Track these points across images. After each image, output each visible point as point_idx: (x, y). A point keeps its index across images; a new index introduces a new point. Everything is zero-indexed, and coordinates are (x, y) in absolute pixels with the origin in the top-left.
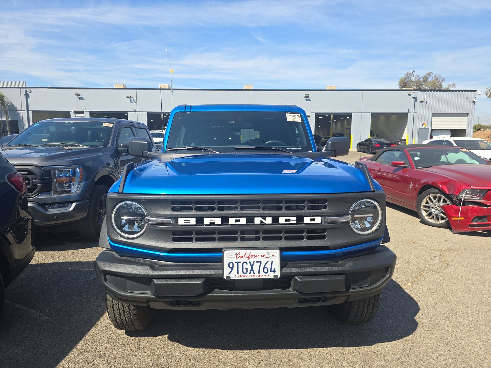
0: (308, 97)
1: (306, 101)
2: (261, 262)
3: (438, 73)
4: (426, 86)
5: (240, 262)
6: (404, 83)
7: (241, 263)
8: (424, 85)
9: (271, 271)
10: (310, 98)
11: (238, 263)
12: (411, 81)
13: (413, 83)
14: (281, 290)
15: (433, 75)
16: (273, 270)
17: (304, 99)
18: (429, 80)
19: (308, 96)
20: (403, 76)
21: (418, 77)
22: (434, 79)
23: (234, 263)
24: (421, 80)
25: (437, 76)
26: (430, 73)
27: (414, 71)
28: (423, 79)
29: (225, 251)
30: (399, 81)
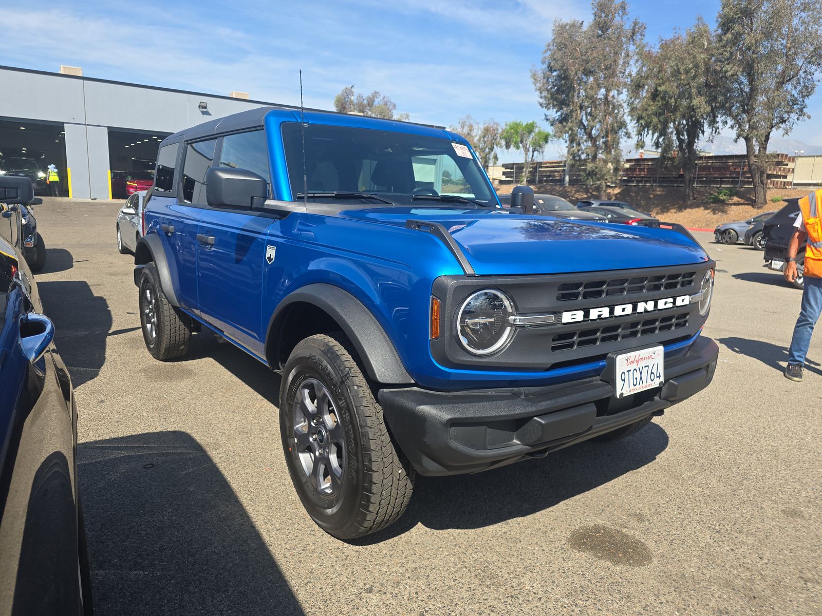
0: (205, 107)
1: (203, 114)
2: (648, 366)
3: (387, 96)
4: (372, 113)
5: (630, 370)
6: (342, 104)
7: (632, 371)
8: (370, 110)
9: (657, 377)
10: (209, 109)
11: (629, 371)
12: (351, 102)
13: (354, 105)
14: (649, 402)
15: (381, 98)
16: (658, 375)
17: (198, 111)
18: (376, 103)
19: (205, 105)
20: (340, 93)
21: (360, 96)
22: (382, 103)
23: (625, 372)
24: (365, 102)
25: (385, 99)
26: (376, 93)
27: (352, 87)
28: (368, 101)
29: (616, 357)
30: (336, 99)
